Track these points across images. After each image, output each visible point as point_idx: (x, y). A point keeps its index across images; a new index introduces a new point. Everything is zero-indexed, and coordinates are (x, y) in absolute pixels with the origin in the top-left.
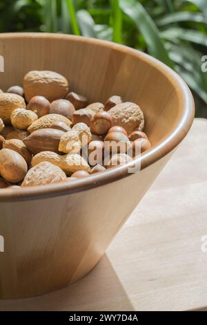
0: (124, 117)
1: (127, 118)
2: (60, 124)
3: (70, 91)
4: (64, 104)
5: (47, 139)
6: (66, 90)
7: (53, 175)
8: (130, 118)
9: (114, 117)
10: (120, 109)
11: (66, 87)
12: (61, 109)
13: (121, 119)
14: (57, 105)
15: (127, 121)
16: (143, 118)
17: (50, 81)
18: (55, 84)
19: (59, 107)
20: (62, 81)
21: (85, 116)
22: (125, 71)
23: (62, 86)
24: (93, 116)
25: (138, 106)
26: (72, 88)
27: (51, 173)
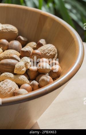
0: (47, 53)
1: (49, 53)
2: (15, 56)
3: (19, 35)
4: (16, 43)
5: (8, 65)
6: (17, 35)
7: (11, 88)
8: (50, 53)
9: (42, 52)
10: (45, 49)
11: (17, 33)
12: (15, 46)
13: (46, 54)
14: (12, 44)
15: (49, 55)
16: (57, 52)
17: (9, 30)
18: (11, 32)
19: (14, 45)
20: (15, 30)
21: (27, 52)
22: (47, 26)
23: (15, 33)
24: (32, 52)
25: (54, 46)
26: (20, 33)
27: (10, 86)
